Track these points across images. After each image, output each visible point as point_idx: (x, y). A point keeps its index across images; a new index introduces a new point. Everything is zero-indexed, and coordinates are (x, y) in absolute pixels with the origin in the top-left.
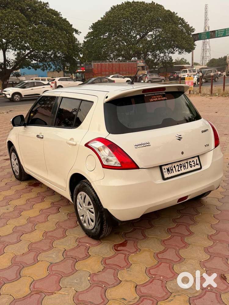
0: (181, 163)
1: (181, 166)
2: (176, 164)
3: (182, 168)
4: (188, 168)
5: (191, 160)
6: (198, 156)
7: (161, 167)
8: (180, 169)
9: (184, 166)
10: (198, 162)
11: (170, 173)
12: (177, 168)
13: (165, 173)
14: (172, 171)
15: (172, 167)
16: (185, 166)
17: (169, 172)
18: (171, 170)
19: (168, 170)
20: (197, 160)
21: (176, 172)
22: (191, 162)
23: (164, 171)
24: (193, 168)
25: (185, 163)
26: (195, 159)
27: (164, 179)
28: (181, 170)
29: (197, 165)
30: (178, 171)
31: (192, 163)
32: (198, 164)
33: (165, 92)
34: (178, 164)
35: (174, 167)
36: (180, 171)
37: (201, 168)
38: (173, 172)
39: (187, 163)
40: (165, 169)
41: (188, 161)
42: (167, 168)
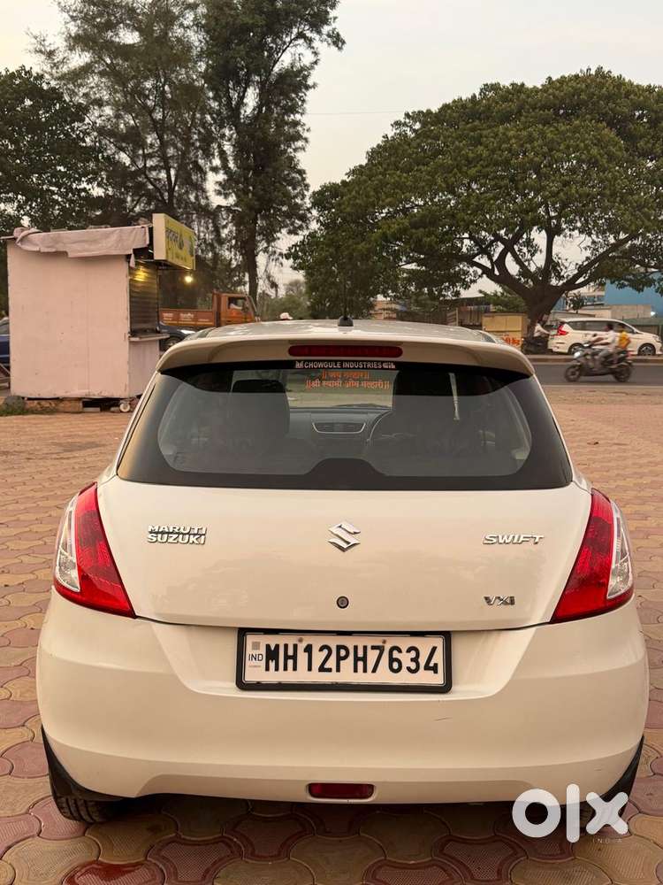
0: (350, 642)
1: (343, 653)
2: (317, 642)
3: (348, 664)
4: (374, 670)
5: (404, 643)
6: (447, 636)
7: (243, 633)
8: (331, 663)
9: (357, 659)
10: (438, 658)
11: (277, 669)
12: (318, 657)
13: (249, 663)
14: (290, 662)
15: (295, 647)
16: (364, 659)
17: (272, 664)
18: (287, 657)
19: (272, 654)
20: (434, 649)
21: (310, 669)
22: (400, 651)
23: (249, 651)
24: (404, 678)
25: (365, 648)
26: (424, 646)
27: (242, 685)
28: (338, 670)
29: (427, 667)
30: (322, 669)
31: (406, 659)
32: (435, 669)
33: (395, 363)
34: (333, 642)
35: (309, 649)
36: (329, 670)
37: (445, 688)
38: (295, 668)
39: (381, 649)
40: (256, 646)
41: (384, 642)
42: (268, 647)
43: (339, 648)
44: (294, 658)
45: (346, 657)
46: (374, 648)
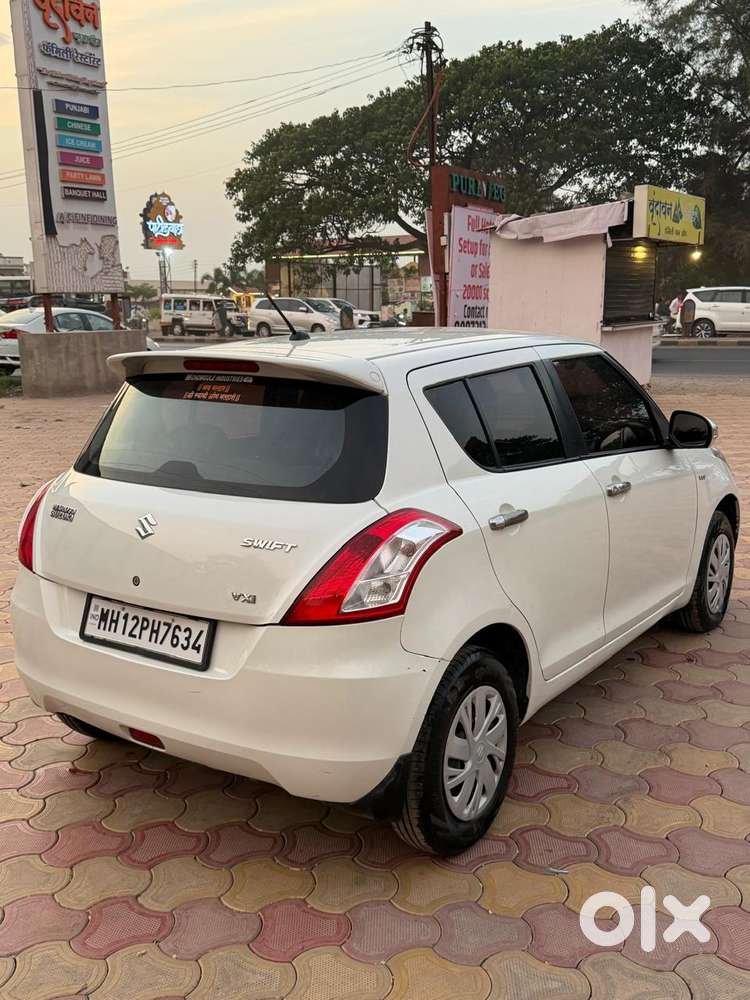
0: (151, 617)
1: (145, 624)
2: (132, 613)
3: (146, 633)
4: (161, 643)
5: (184, 624)
6: (214, 625)
7: (90, 597)
8: (136, 632)
9: (153, 631)
10: (202, 642)
11: (104, 629)
12: (131, 624)
13: (89, 620)
14: (113, 625)
15: (119, 613)
16: (157, 632)
17: (103, 624)
18: (112, 621)
19: (104, 617)
20: (201, 632)
21: (124, 633)
22: (180, 630)
23: (92, 611)
24: (178, 653)
25: (159, 623)
26: (197, 628)
27: (82, 635)
28: (140, 638)
29: (194, 647)
30: (131, 635)
31: (182, 636)
32: (198, 649)
34: (141, 614)
35: (126, 617)
36: (135, 636)
37: (205, 666)
38: (115, 631)
39: (169, 625)
40: (96, 608)
41: (173, 620)
42: (103, 610)
43: (144, 619)
44: (116, 622)
45: (146, 628)
46: (165, 624)
